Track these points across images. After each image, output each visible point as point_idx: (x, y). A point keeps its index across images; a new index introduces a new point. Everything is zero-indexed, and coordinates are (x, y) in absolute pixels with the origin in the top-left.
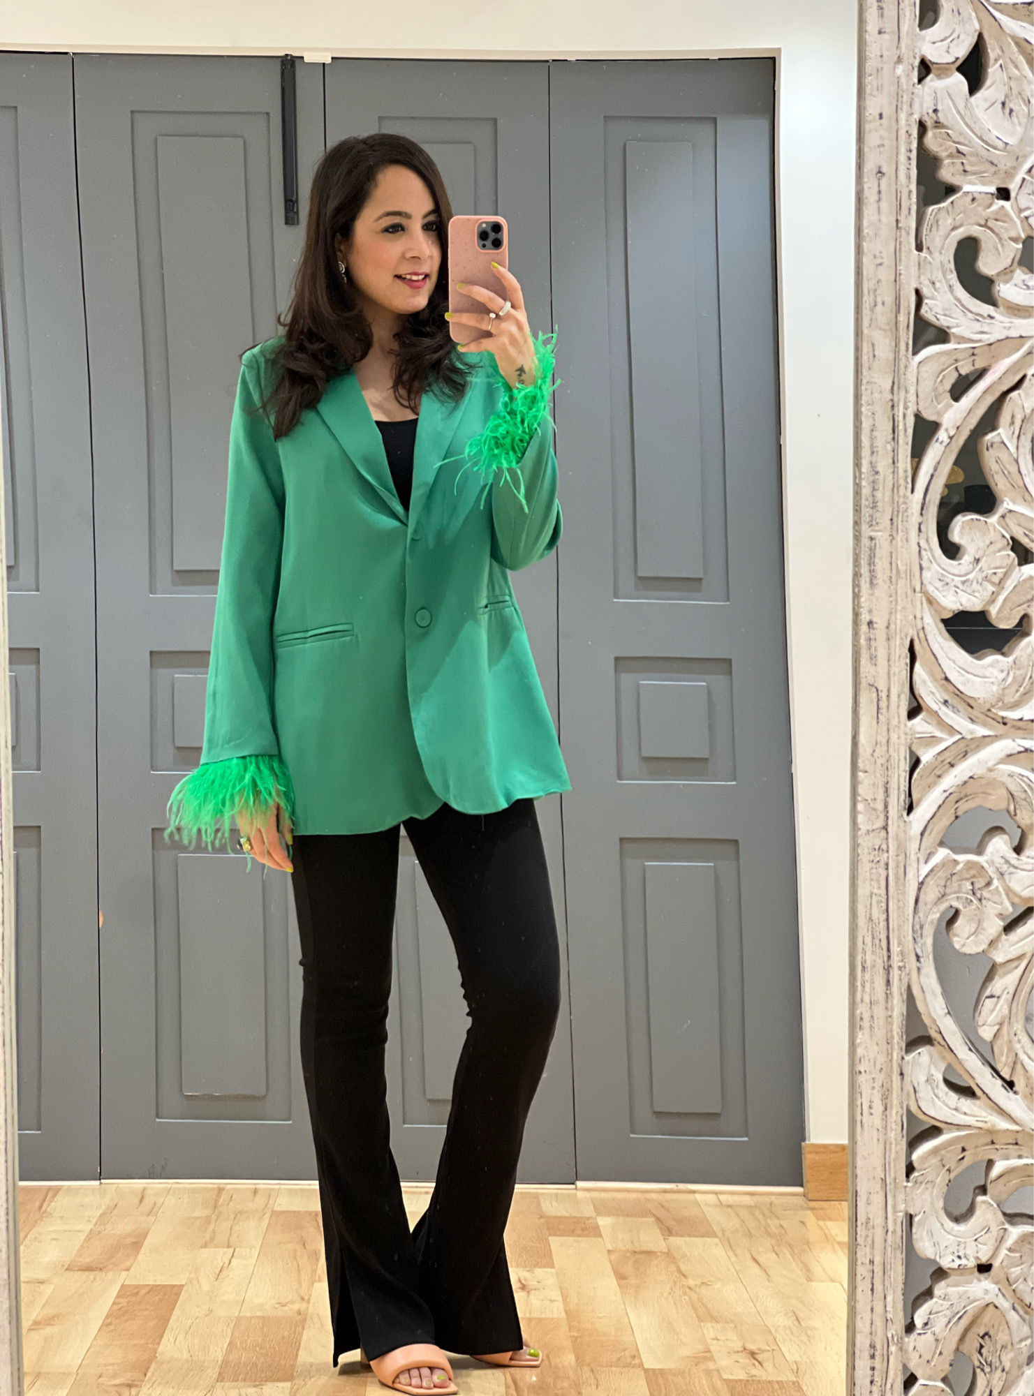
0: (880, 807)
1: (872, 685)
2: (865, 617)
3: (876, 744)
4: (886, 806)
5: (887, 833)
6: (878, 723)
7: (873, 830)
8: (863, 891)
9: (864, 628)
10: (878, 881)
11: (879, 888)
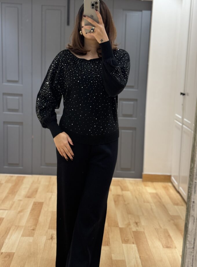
0: (193, 243)
1: (193, 216)
2: (192, 200)
3: (193, 229)
4: (194, 243)
5: (194, 249)
6: (194, 224)
7: (190, 248)
8: (187, 260)
9: (192, 203)
10: (191, 258)
11: (191, 260)
